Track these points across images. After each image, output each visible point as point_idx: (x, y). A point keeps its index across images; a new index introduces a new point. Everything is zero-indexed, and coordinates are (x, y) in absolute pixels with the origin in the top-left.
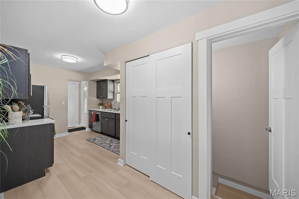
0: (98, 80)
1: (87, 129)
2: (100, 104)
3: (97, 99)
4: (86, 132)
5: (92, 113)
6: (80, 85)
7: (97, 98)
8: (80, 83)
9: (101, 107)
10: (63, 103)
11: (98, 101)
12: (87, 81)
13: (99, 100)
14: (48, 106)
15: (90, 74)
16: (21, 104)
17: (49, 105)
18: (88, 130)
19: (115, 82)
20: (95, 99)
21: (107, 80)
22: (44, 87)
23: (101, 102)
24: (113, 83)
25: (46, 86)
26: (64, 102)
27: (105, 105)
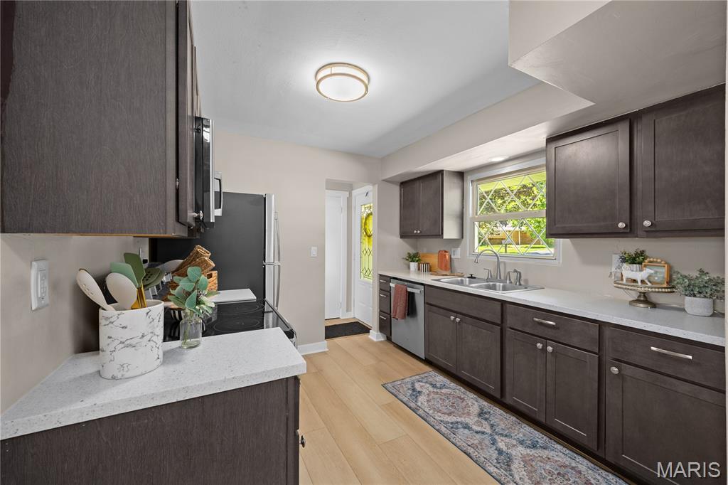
0: (404, 180)
1: (375, 335)
2: (413, 258)
3: (401, 240)
4: (372, 342)
5: (392, 285)
6: (349, 200)
7: (402, 236)
8: (350, 194)
9: (413, 265)
10: (314, 251)
11: (405, 247)
12: (374, 184)
13: (406, 242)
14: (277, 263)
15: (384, 160)
16: (202, 255)
17: (279, 260)
18: (377, 338)
19: (468, 178)
20: (395, 239)
21: (441, 172)
22: (265, 198)
23: (412, 252)
24: (461, 183)
25: (270, 197)
26: (316, 248)
27: (428, 260)
